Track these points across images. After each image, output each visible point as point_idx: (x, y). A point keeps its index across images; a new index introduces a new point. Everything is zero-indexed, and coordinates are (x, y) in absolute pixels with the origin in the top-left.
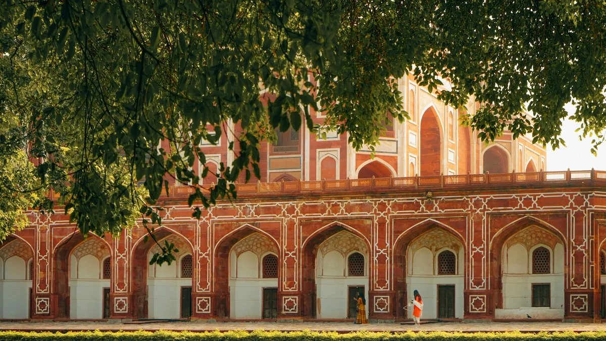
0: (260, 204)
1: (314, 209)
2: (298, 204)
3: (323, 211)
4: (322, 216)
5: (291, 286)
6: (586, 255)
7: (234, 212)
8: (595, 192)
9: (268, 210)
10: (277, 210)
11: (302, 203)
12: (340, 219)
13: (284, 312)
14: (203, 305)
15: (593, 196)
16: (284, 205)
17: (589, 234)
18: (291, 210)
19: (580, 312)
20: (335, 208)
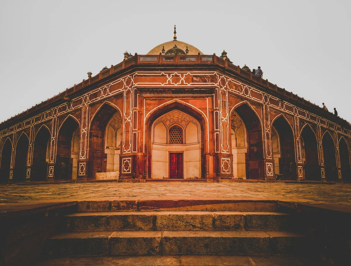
6: (131, 124)
8: (138, 72)
15: (136, 75)
17: (133, 107)
19: (127, 173)
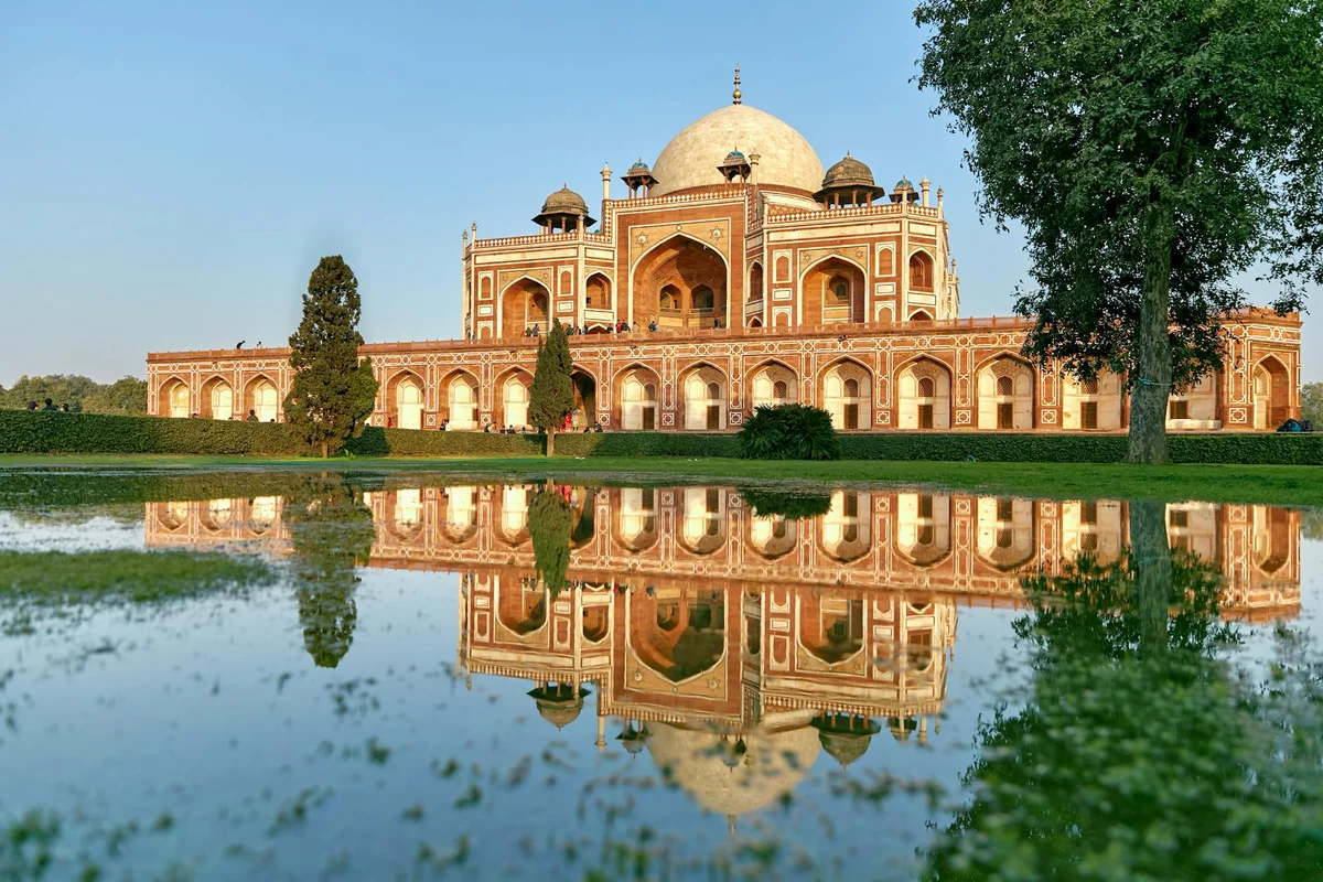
0: (935, 337)
1: (985, 340)
2: (971, 337)
3: (994, 342)
4: (993, 346)
5: (964, 402)
7: (912, 344)
9: (943, 342)
10: (951, 342)
11: (974, 336)
12: (1009, 349)
13: (957, 423)
14: (883, 418)
16: (957, 338)
18: (964, 342)
20: (1005, 339)
